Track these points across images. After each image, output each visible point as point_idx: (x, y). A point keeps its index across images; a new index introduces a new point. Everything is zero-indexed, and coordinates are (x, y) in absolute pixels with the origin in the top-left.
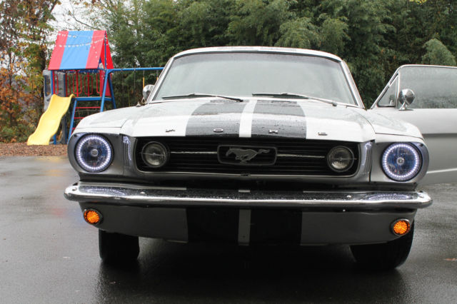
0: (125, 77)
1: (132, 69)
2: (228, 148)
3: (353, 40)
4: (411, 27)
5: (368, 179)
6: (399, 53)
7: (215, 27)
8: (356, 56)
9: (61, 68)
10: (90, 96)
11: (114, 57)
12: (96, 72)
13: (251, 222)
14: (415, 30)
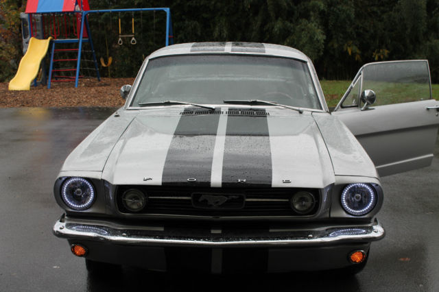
1: (108, 10)
2: (201, 195)
5: (328, 215)
9: (38, 11)
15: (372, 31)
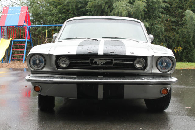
0: (37, 30)
1: (40, 25)
2: (94, 59)
3: (149, 11)
4: (177, 4)
5: (151, 72)
6: (171, 17)
7: (81, 5)
8: (150, 19)
9: (5, 25)
10: (20, 39)
11: (31, 19)
12: (22, 27)
13: (103, 91)
14: (179, 6)
15: (173, 38)
